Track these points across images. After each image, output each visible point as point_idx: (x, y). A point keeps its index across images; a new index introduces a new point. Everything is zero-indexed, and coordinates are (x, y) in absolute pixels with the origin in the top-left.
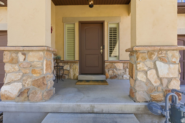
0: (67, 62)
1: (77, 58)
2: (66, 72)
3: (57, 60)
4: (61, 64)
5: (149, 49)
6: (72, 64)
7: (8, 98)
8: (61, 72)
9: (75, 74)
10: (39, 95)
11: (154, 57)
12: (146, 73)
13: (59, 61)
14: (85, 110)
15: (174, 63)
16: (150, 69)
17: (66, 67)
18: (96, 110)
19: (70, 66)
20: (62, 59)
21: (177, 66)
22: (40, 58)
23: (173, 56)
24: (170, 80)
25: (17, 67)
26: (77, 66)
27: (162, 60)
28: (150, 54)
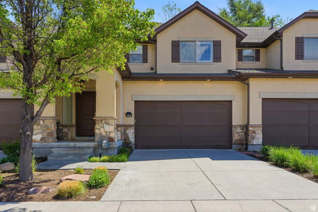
0: (66, 126)
1: (74, 122)
2: (64, 134)
3: (58, 124)
4: (60, 128)
5: (100, 118)
6: (70, 128)
7: (35, 142)
8: (61, 135)
9: (72, 136)
10: (50, 140)
11: (103, 122)
12: (99, 129)
13: (59, 125)
14: (71, 146)
15: (112, 125)
16: (101, 127)
17: (65, 130)
18: (77, 146)
19: (68, 130)
20: (61, 124)
21: (113, 126)
22: (51, 123)
23: (111, 122)
24: (110, 132)
25: (39, 127)
26: (74, 130)
27: (107, 124)
28: (101, 121)
